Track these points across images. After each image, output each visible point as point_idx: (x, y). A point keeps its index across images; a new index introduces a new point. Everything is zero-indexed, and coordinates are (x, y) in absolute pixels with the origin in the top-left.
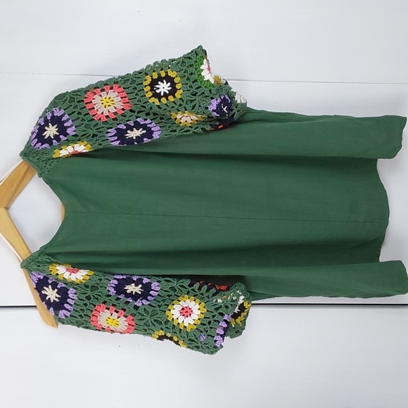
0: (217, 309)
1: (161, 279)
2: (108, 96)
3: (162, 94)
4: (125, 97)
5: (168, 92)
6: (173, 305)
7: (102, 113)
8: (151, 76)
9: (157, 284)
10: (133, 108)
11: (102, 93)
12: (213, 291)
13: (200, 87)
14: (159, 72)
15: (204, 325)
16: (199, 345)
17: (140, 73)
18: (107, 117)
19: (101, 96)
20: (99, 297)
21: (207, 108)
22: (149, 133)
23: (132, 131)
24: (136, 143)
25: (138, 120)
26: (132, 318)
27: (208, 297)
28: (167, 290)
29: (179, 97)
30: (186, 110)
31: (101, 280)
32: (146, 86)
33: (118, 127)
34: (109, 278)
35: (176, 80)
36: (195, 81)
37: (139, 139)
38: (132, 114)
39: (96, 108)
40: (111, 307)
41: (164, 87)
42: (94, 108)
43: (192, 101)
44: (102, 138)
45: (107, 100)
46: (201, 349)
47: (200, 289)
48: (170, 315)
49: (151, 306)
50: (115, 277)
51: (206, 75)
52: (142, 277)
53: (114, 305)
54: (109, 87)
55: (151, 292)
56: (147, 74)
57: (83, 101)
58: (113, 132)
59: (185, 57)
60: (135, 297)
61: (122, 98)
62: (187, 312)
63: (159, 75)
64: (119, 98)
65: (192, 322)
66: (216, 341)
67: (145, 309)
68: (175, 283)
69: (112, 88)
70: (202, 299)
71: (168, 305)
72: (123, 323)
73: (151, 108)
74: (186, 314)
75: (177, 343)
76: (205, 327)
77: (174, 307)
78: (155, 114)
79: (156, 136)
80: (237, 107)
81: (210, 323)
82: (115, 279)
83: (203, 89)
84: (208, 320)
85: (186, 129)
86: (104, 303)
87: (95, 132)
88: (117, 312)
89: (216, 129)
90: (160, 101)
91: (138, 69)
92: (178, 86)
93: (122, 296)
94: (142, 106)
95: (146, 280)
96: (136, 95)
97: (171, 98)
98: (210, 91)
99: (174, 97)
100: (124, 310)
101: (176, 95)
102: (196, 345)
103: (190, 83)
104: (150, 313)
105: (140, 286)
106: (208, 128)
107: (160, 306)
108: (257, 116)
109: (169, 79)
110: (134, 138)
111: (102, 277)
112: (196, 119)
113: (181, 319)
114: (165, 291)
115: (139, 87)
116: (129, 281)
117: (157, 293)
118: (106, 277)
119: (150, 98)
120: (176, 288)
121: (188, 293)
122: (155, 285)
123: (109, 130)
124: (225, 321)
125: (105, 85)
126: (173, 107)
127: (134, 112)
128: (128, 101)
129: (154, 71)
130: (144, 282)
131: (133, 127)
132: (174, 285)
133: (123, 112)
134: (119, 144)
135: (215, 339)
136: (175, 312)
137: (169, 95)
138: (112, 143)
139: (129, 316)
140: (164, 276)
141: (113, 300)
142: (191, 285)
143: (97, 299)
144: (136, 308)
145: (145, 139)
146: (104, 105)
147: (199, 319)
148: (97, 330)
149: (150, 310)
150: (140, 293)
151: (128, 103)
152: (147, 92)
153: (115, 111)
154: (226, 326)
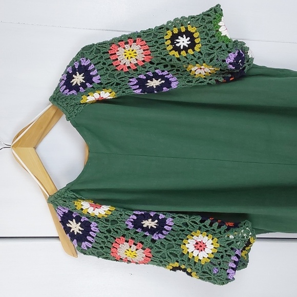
0: (229, 245)
1: (176, 216)
2: (132, 49)
3: (182, 48)
4: (147, 50)
5: (187, 46)
6: (188, 239)
7: (125, 64)
8: (172, 31)
9: (171, 219)
10: (154, 60)
11: (125, 46)
12: (224, 227)
13: (217, 42)
14: (179, 28)
15: (217, 258)
16: (212, 276)
17: (162, 28)
18: (129, 67)
19: (124, 48)
20: (119, 231)
21: (224, 61)
22: (168, 83)
23: (152, 81)
24: (155, 92)
25: (157, 71)
26: (150, 250)
27: (220, 232)
28: (181, 225)
29: (199, 50)
30: (204, 62)
31: (121, 215)
32: (167, 40)
33: (139, 77)
34: (129, 214)
35: (195, 35)
36: (213, 36)
37: (159, 88)
38: (151, 65)
39: (119, 59)
40: (130, 240)
41: (183, 41)
42: (117, 59)
43: (209, 55)
44: (125, 87)
45: (130, 52)
46: (212, 281)
47: (211, 225)
48: (185, 249)
49: (167, 240)
50: (134, 212)
51: (223, 31)
52: (158, 213)
53: (132, 238)
54: (132, 40)
55: (165, 227)
56: (168, 29)
57: (108, 52)
58: (135, 81)
59: (204, 14)
60: (152, 231)
61: (144, 50)
62: (201, 246)
63: (179, 30)
64: (142, 51)
65: (206, 256)
66: (228, 274)
67: (161, 243)
68: (187, 220)
69: (135, 41)
70: (214, 234)
71: (183, 240)
72: (141, 254)
73: (171, 60)
74: (200, 248)
75: (190, 274)
76: (218, 260)
77: (189, 241)
78: (172, 66)
79: (174, 85)
80: (248, 62)
81: (222, 257)
82: (134, 214)
83: (221, 44)
84: (221, 254)
85: (201, 80)
86: (124, 236)
87: (118, 81)
88: (136, 245)
89: (227, 81)
90: (180, 54)
91: (159, 25)
92: (197, 41)
93: (139, 230)
94: (162, 59)
95: (161, 216)
96: (158, 48)
97: (190, 51)
98: (227, 46)
99: (194, 50)
100: (142, 243)
101: (195, 48)
102: (209, 276)
103: (208, 38)
104: (166, 247)
105: (156, 221)
106: (221, 80)
107: (175, 240)
108: (260, 71)
109: (188, 34)
110: (155, 87)
111: (123, 213)
112: (210, 71)
113: (196, 253)
114: (178, 226)
115: (161, 41)
116: (146, 217)
117: (171, 228)
118: (126, 213)
119: (170, 51)
120: (188, 224)
121: (200, 229)
122: (169, 221)
123: (131, 80)
124: (237, 255)
125: (129, 38)
126: (192, 60)
127: (153, 64)
128: (150, 53)
129: (175, 27)
130: (160, 218)
131: (153, 77)
132: (187, 221)
133: (143, 63)
134: (141, 92)
135: (228, 271)
136: (189, 246)
137: (189, 48)
138: (135, 91)
139: (147, 249)
140: (177, 213)
141: (132, 234)
142: (202, 221)
143: (117, 232)
144: (153, 241)
145: (164, 88)
146: (127, 56)
147: (212, 253)
148: (115, 260)
149: (166, 243)
150: (155, 227)
151: (150, 55)
152: (168, 45)
153: (136, 62)
154: (237, 260)
